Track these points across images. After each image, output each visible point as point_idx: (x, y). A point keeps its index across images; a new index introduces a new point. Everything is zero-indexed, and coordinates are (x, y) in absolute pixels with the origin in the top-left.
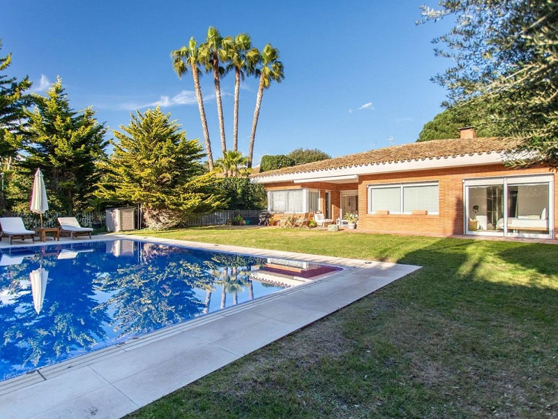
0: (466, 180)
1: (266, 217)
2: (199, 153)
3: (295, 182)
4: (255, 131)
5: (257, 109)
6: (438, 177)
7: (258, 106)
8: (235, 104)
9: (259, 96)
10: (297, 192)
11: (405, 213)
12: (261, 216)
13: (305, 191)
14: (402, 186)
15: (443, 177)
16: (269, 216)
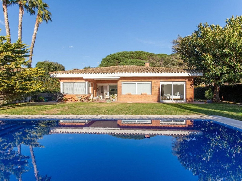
0: (161, 82)
1: (62, 97)
2: (25, 54)
3: (84, 78)
4: (33, 46)
5: (34, 34)
6: (152, 80)
7: (35, 32)
8: (20, 27)
9: (36, 27)
10: (83, 84)
11: (138, 94)
12: (58, 96)
13: (87, 83)
14: (136, 83)
15: (153, 80)
16: (63, 96)
